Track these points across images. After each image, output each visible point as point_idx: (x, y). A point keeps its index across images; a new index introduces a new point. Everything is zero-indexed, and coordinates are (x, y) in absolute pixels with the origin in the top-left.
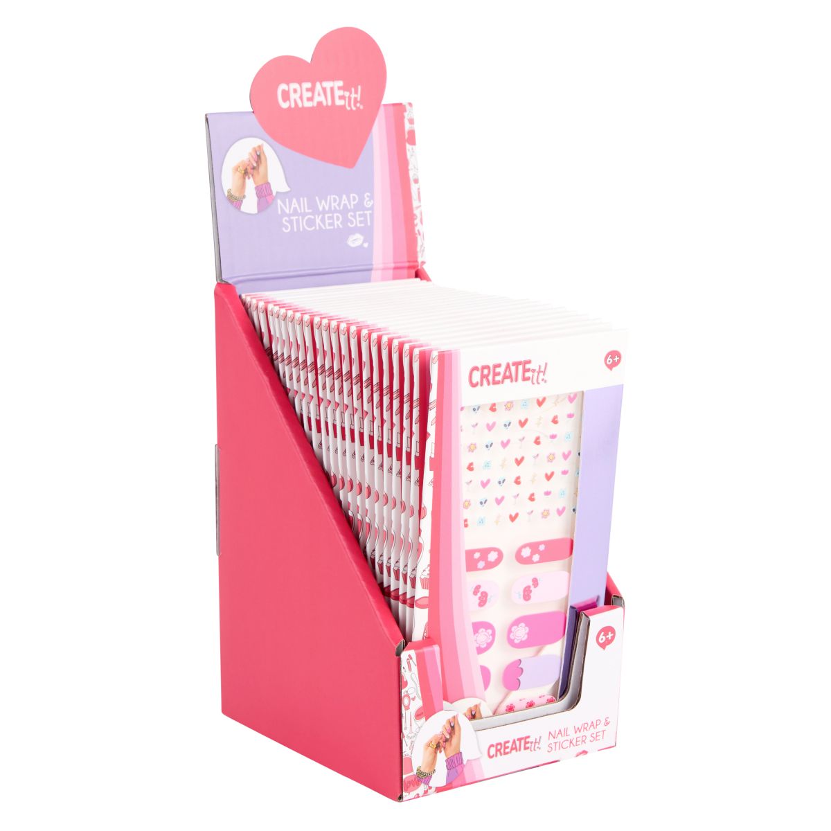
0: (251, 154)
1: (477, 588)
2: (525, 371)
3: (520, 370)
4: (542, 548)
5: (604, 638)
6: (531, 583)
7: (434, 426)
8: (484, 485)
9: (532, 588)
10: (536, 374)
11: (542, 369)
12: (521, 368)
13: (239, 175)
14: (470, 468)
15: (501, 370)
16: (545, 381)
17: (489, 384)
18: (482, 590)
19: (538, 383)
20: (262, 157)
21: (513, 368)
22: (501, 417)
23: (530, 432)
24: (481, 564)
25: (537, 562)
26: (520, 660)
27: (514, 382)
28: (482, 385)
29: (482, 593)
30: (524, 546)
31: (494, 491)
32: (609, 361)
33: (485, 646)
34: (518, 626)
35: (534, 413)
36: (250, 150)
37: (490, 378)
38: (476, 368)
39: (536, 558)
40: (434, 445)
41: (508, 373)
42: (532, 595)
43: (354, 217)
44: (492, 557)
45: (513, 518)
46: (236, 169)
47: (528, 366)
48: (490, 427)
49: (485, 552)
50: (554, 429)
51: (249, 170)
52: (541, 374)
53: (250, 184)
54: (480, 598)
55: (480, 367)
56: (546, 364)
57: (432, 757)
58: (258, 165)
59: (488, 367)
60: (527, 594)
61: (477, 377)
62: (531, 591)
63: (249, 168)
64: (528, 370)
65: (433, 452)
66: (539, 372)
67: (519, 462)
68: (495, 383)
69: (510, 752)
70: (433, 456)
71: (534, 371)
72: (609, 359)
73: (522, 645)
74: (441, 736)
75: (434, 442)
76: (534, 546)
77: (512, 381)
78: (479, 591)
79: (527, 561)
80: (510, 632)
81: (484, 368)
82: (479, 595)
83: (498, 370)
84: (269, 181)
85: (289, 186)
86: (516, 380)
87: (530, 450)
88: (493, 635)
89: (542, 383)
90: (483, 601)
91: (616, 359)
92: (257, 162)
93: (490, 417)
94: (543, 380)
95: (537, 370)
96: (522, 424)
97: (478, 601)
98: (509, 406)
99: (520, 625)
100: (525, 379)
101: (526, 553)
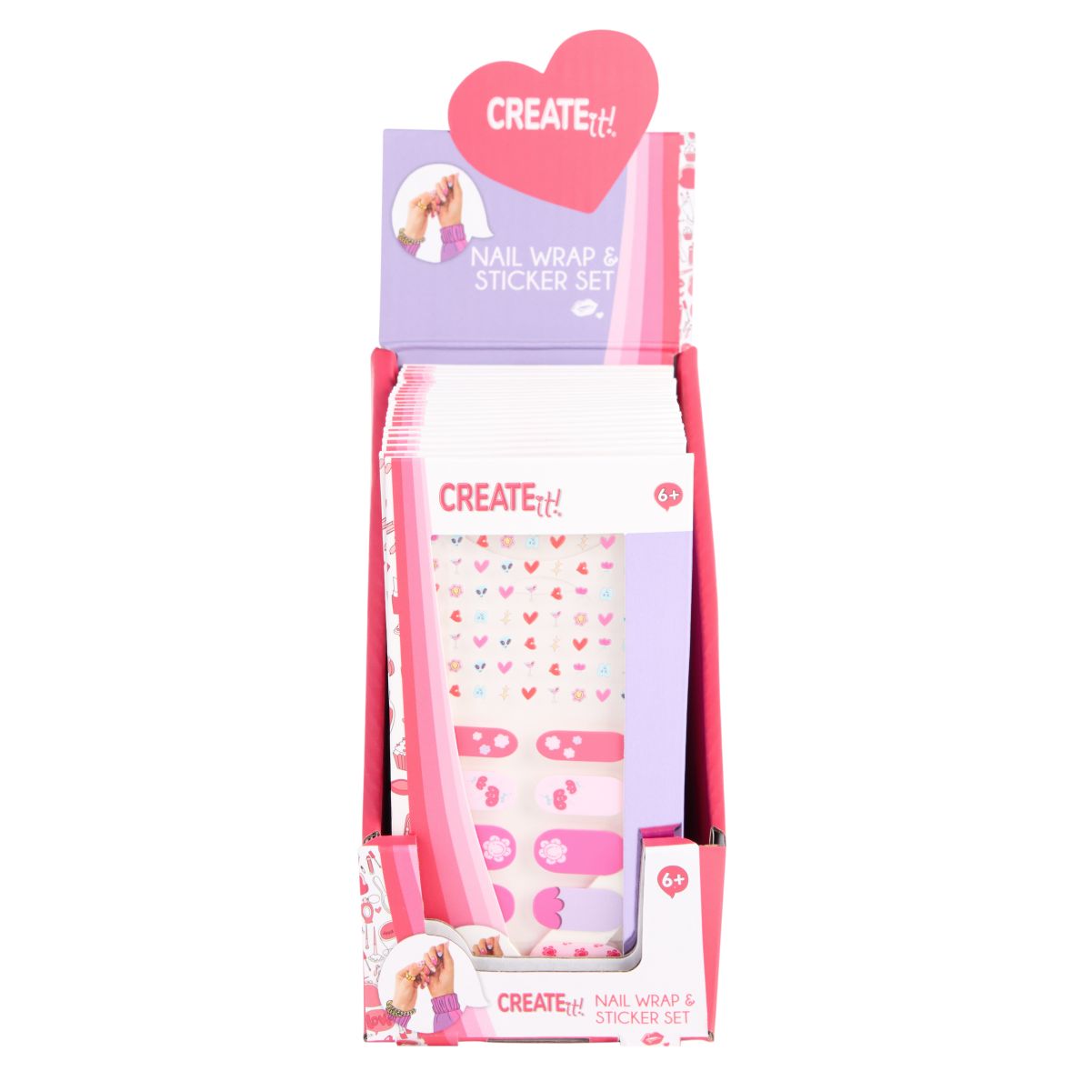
0: (439, 185)
1: (481, 782)
2: (526, 497)
3: (518, 495)
4: (577, 740)
5: (670, 880)
6: (564, 787)
7: (394, 555)
8: (480, 642)
9: (567, 793)
10: (544, 504)
11: (554, 497)
12: (519, 492)
13: (418, 211)
14: (456, 617)
15: (490, 492)
16: (560, 515)
17: (471, 508)
18: (489, 783)
19: (549, 516)
20: (456, 191)
21: (508, 493)
22: (495, 556)
23: (543, 582)
24: (485, 749)
25: (571, 759)
26: (559, 890)
27: (510, 511)
28: (460, 509)
29: (490, 788)
30: (551, 734)
31: (493, 654)
32: (663, 497)
33: (501, 859)
34: (549, 840)
35: (548, 556)
36: (439, 180)
37: (473, 501)
38: (450, 486)
39: (569, 753)
40: (396, 581)
41: (499, 498)
42: (566, 802)
43: (587, 277)
44: (501, 741)
45: (528, 694)
46: (416, 203)
47: (530, 491)
48: (481, 567)
49: (490, 734)
50: (581, 581)
51: (434, 206)
52: (552, 505)
53: (434, 225)
54: (487, 794)
55: (455, 484)
56: (559, 491)
57: (408, 992)
58: (448, 201)
59: (468, 486)
60: (560, 800)
61: (451, 497)
62: (565, 798)
63: (434, 203)
64: (532, 497)
65: (396, 589)
66: (549, 501)
67: (530, 619)
68: (480, 508)
69: (535, 1009)
70: (396, 595)
71: (540, 498)
72: (661, 494)
73: (557, 868)
74: (421, 967)
75: (395, 575)
76: (565, 738)
77: (506, 508)
78: (485, 785)
79: (557, 755)
80: (537, 847)
81: (461, 486)
82: (485, 789)
83: (483, 491)
84: (462, 222)
85: (491, 229)
86: (514, 508)
87: (546, 606)
88: (513, 845)
89: (555, 516)
90: (493, 797)
91: (674, 495)
92: (447, 196)
93: (481, 554)
94: (555, 512)
95: (546, 497)
96: (531, 568)
97: (485, 798)
98: (507, 541)
99: (553, 841)
100: (526, 508)
101: (553, 743)
